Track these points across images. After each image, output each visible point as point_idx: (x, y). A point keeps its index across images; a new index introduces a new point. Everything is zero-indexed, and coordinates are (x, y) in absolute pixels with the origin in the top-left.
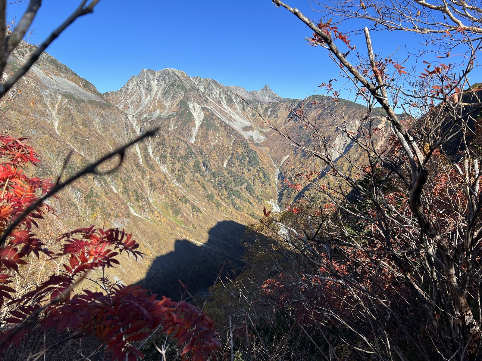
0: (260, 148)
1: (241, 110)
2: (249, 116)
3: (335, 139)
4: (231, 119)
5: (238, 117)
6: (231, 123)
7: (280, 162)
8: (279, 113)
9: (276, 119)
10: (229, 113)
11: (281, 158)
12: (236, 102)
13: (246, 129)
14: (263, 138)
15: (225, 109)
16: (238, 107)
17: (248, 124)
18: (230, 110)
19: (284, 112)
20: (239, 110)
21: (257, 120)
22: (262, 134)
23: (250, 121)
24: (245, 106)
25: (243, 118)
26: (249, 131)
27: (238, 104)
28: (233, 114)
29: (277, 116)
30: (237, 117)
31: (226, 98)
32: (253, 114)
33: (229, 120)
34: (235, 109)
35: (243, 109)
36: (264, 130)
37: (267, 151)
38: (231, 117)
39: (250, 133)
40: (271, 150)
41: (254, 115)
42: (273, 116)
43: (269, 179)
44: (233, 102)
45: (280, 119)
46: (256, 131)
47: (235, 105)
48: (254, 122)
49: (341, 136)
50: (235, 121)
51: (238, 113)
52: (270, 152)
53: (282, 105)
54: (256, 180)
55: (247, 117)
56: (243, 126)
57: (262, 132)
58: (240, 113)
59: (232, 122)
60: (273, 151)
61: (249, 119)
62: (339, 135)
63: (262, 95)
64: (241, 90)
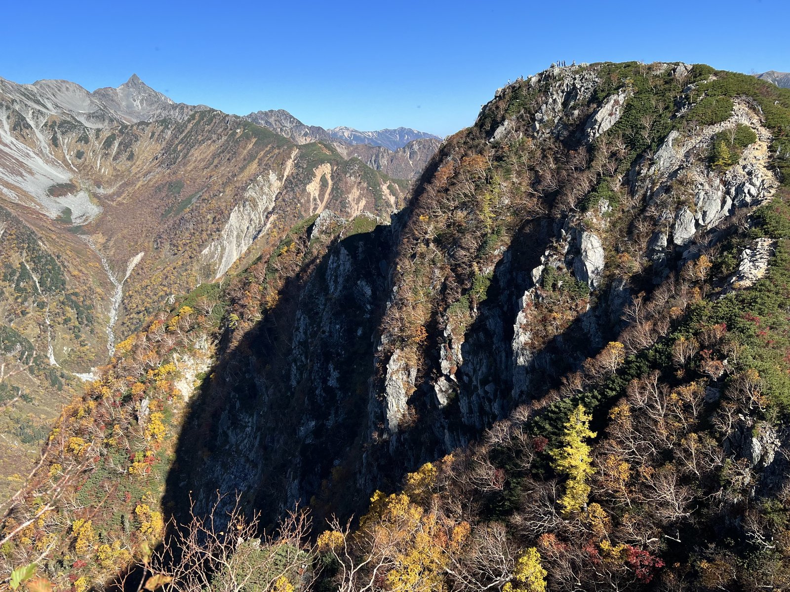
0: (84, 237)
1: (49, 145)
2: (68, 157)
3: (229, 218)
4: (21, 170)
5: (40, 161)
6: (19, 178)
7: (125, 271)
8: (136, 148)
9: (129, 163)
10: (16, 155)
11: (126, 261)
12: (37, 126)
13: (58, 190)
14: (94, 211)
15: (6, 145)
16: (42, 138)
17: (63, 177)
18: (21, 145)
19: (146, 147)
20: (43, 144)
21: (86, 166)
22: (96, 200)
23: (71, 170)
24: (59, 136)
25: (52, 163)
26: (65, 194)
27: (42, 131)
28: (28, 155)
29: (131, 157)
30: (37, 163)
31: (8, 117)
32: (78, 152)
33: (13, 172)
34: (32, 144)
35: (55, 142)
36: (101, 191)
37: (98, 246)
38: (21, 164)
39: (68, 201)
40: (108, 240)
41: (79, 155)
42: (124, 157)
43: (90, 320)
44: (28, 126)
45: (138, 163)
46: (81, 194)
47: (33, 133)
48: (80, 171)
49: (241, 209)
50: (31, 173)
51: (41, 151)
52: (105, 247)
53: (143, 130)
54: (59, 328)
55: (64, 161)
56: (51, 183)
57: (95, 195)
58: (47, 151)
59: (22, 175)
60: (111, 243)
61: (68, 165)
62: (236, 208)
63: (127, 96)
64: (71, 89)
